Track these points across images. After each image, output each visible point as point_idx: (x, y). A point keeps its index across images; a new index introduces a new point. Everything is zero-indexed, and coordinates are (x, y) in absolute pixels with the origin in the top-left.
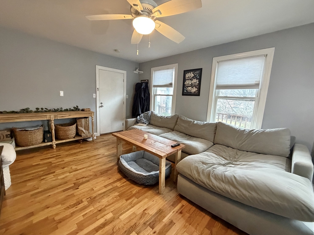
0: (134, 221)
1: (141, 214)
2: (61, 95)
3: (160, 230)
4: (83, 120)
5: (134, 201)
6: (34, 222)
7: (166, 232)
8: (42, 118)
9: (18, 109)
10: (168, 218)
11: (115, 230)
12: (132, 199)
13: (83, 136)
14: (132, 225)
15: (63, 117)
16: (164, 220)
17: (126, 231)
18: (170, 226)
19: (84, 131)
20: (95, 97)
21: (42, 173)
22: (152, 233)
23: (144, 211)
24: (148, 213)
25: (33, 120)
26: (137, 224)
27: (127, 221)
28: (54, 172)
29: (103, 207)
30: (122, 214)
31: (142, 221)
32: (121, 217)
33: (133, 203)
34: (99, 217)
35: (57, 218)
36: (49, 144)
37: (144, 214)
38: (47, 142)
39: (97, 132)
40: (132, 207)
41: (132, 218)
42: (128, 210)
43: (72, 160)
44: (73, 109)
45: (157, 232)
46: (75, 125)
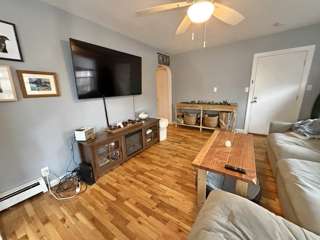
0: (160, 193)
1: (167, 195)
2: (214, 91)
3: (157, 212)
4: (224, 114)
5: (177, 188)
6: (150, 157)
7: (156, 217)
8: (196, 108)
9: (190, 102)
10: (169, 217)
11: (151, 185)
12: (179, 186)
13: (222, 128)
14: (157, 193)
15: (208, 109)
16: (166, 214)
17: (151, 191)
18: (162, 220)
19: (223, 124)
20: (248, 91)
21: (177, 141)
22: (153, 206)
23: (171, 197)
24: (170, 200)
25: (192, 109)
26: (158, 196)
27: (158, 189)
28: (180, 143)
29: (165, 173)
30: (164, 184)
31: (161, 198)
32: (161, 185)
33: (175, 187)
34: (158, 175)
35: (153, 161)
36: (198, 127)
37: (167, 198)
38: (198, 125)
39: (244, 129)
40: (172, 188)
41: (162, 191)
42: (168, 187)
43: (196, 142)
44: (223, 103)
45: (154, 210)
46: (217, 117)
